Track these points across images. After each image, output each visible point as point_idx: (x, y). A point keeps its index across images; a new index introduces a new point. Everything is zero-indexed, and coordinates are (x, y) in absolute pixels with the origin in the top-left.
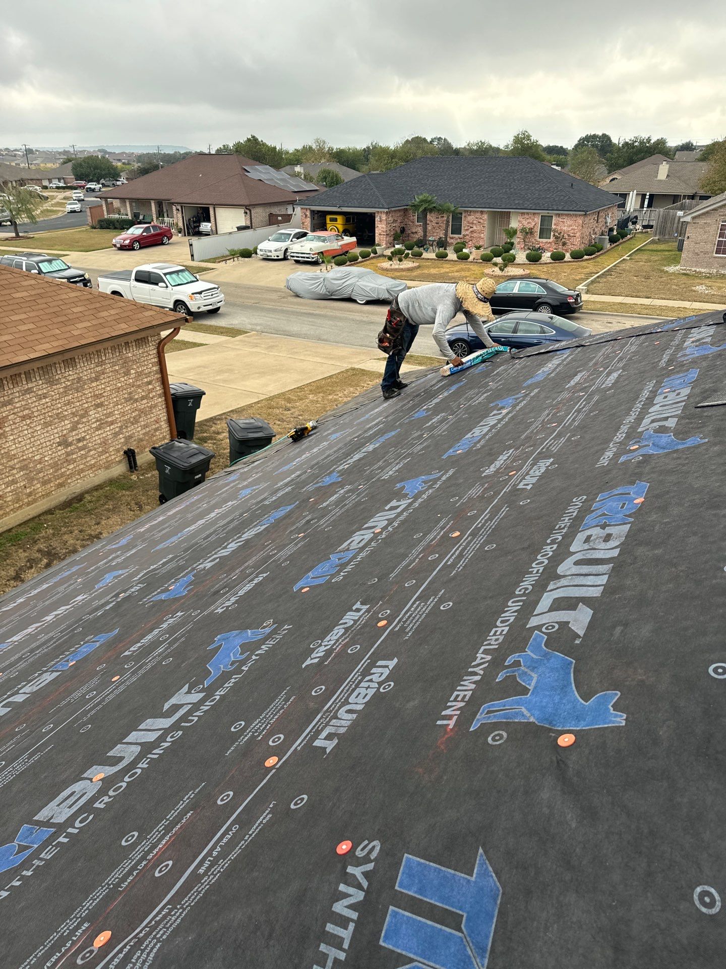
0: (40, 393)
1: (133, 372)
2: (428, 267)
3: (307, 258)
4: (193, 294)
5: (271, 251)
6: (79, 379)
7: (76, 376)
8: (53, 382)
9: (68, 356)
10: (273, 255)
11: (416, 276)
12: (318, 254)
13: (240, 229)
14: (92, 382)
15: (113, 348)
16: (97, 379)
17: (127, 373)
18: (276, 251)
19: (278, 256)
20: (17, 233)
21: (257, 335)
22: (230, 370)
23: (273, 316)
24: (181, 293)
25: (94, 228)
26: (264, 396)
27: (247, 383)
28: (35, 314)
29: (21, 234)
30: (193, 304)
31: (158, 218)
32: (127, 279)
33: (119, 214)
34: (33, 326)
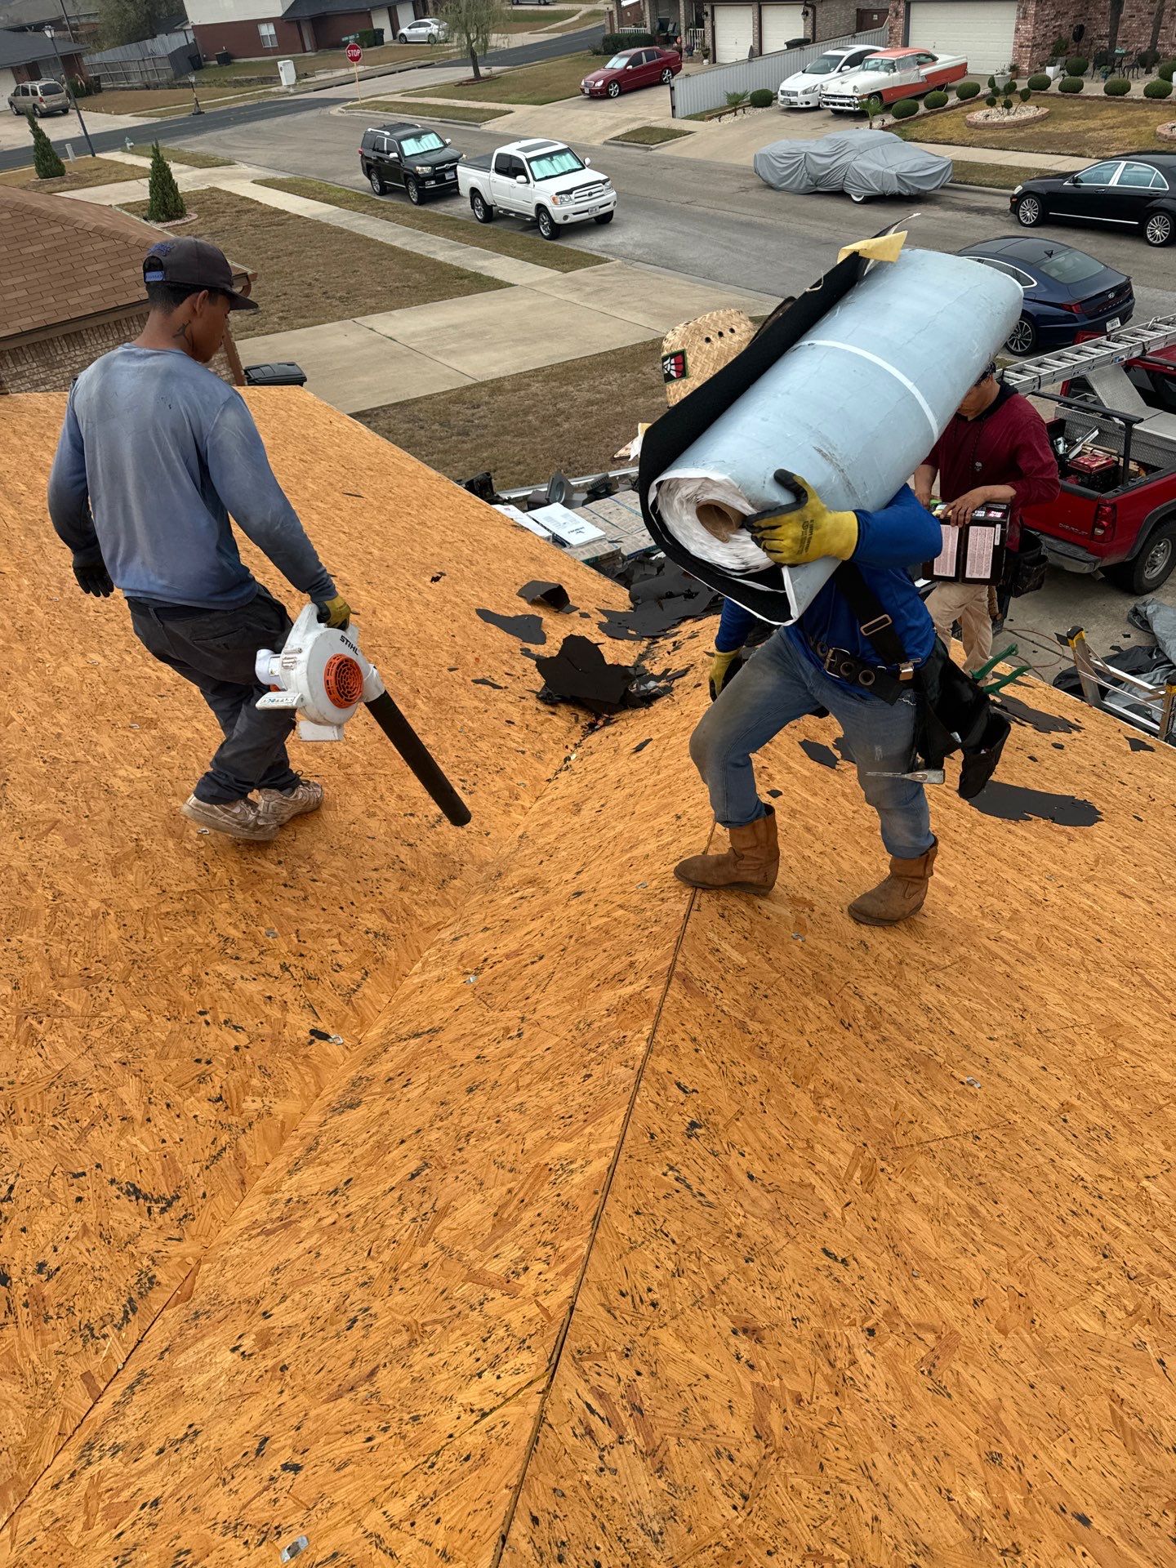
0: (35, 378)
2: (1066, 117)
3: (849, 105)
4: (558, 194)
5: (795, 94)
8: (53, 363)
10: (800, 101)
11: (1020, 140)
12: (870, 96)
13: (792, 45)
18: (805, 92)
19: (807, 103)
20: (476, 71)
21: (620, 267)
22: (484, 333)
23: (686, 229)
24: (544, 192)
25: (597, 53)
26: (470, 382)
27: (475, 358)
28: (36, 275)
29: (483, 71)
30: (560, 212)
31: (687, 29)
32: (487, 169)
33: (636, 25)
34: (24, 293)
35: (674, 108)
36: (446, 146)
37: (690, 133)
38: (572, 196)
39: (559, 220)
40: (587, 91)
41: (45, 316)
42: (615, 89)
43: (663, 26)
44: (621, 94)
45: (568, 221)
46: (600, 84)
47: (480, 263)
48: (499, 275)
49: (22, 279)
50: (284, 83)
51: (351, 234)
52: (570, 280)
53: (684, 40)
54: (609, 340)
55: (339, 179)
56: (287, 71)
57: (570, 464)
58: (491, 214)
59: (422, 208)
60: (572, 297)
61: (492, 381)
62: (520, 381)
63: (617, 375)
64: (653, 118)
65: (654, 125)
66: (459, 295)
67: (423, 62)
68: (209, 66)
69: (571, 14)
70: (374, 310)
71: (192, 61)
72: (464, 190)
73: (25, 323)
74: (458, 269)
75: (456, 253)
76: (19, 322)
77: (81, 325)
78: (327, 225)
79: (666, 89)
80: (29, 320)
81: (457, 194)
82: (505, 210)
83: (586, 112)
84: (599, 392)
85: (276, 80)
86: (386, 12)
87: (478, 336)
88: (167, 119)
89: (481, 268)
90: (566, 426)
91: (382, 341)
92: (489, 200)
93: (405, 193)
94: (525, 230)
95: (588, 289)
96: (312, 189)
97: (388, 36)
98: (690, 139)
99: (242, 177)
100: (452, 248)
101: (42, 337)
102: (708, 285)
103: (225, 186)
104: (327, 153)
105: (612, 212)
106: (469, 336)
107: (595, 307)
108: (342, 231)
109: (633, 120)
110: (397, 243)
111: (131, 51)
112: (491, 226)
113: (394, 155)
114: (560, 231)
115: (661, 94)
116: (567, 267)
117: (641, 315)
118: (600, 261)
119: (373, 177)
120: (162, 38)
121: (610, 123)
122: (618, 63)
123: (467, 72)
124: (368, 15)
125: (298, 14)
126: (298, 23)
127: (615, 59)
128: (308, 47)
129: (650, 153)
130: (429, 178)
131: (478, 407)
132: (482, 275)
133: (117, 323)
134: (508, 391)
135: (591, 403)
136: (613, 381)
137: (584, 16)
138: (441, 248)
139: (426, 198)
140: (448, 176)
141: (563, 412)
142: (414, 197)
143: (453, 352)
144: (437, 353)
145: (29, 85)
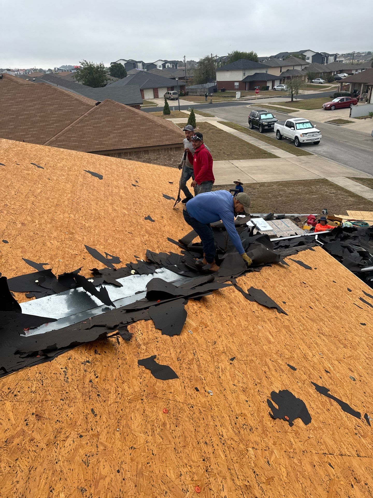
1: (172, 159)
4: (302, 134)
6: (149, 159)
7: (148, 157)
9: (146, 149)
14: (155, 160)
15: (165, 149)
16: (156, 160)
17: (170, 160)
20: (292, 99)
21: (316, 157)
22: (265, 169)
23: (342, 149)
24: (298, 133)
25: (331, 97)
26: (255, 182)
27: (260, 176)
28: (141, 134)
29: (294, 100)
30: (301, 139)
31: (362, 93)
32: (283, 125)
33: (346, 91)
34: (137, 138)
35: (350, 115)
36: (274, 117)
37: (354, 122)
38: (307, 135)
39: (301, 141)
40: (324, 107)
41: (140, 145)
42: (333, 108)
43: (355, 92)
44: (335, 109)
45: (304, 142)
46: (328, 106)
47: (272, 150)
48: (277, 154)
49: (138, 135)
50: (237, 98)
51: (238, 138)
52: (298, 158)
53: (361, 96)
54: (304, 177)
55: (241, 124)
56: (238, 94)
57: (276, 210)
58: (281, 137)
59: (261, 134)
60: (297, 163)
61: (262, 183)
62: (270, 184)
63: (303, 187)
64: (343, 117)
65: (342, 119)
66: (263, 158)
67: (278, 96)
68: (218, 92)
69: (328, 87)
70: (235, 159)
71: (214, 90)
72: (275, 130)
73: (135, 146)
74: (265, 151)
75: (266, 147)
76: (134, 145)
77: (149, 149)
78: (232, 135)
79: (350, 109)
80: (136, 145)
81: (273, 131)
82: (286, 137)
83: (321, 113)
84: (294, 191)
85: (235, 97)
86: (272, 82)
87: (263, 170)
88: (202, 104)
89: (272, 152)
90: (280, 199)
91: (234, 168)
92: (282, 133)
93: (258, 129)
94: (290, 143)
95: (303, 162)
96: (232, 125)
97: (270, 88)
98: (353, 124)
99: (215, 120)
100: (266, 145)
101: (138, 150)
102: (343, 166)
103: (209, 122)
104: (241, 116)
105: (319, 141)
106: (260, 170)
107: (303, 167)
108: (236, 137)
109: (337, 117)
110: (250, 142)
111: (200, 86)
112: (280, 141)
113: (258, 118)
114: (301, 145)
115: (347, 111)
116: (299, 155)
117: (317, 171)
118: (310, 154)
119: (251, 124)
120: (209, 84)
121: (329, 117)
122: (336, 100)
123: (290, 100)
124: (266, 82)
125: (246, 80)
126: (246, 83)
127: (335, 99)
128: (247, 89)
129: (338, 126)
130: (266, 126)
131: (255, 189)
132: (271, 154)
133: (158, 150)
134: (266, 186)
135: (290, 193)
136: (300, 189)
137: (333, 88)
138: (263, 145)
139: (264, 131)
140: (272, 126)
141: (281, 195)
142: (261, 130)
143: (254, 173)
144: (249, 173)
145: (170, 92)
